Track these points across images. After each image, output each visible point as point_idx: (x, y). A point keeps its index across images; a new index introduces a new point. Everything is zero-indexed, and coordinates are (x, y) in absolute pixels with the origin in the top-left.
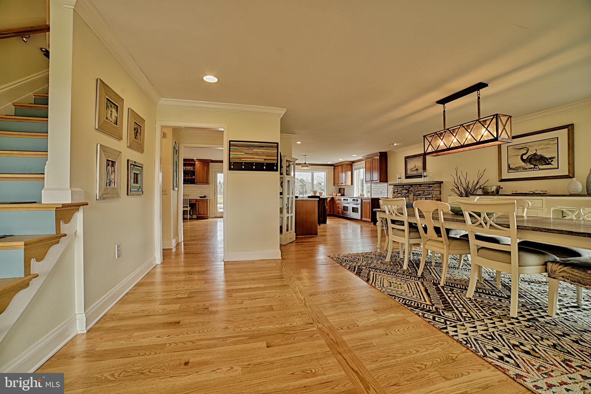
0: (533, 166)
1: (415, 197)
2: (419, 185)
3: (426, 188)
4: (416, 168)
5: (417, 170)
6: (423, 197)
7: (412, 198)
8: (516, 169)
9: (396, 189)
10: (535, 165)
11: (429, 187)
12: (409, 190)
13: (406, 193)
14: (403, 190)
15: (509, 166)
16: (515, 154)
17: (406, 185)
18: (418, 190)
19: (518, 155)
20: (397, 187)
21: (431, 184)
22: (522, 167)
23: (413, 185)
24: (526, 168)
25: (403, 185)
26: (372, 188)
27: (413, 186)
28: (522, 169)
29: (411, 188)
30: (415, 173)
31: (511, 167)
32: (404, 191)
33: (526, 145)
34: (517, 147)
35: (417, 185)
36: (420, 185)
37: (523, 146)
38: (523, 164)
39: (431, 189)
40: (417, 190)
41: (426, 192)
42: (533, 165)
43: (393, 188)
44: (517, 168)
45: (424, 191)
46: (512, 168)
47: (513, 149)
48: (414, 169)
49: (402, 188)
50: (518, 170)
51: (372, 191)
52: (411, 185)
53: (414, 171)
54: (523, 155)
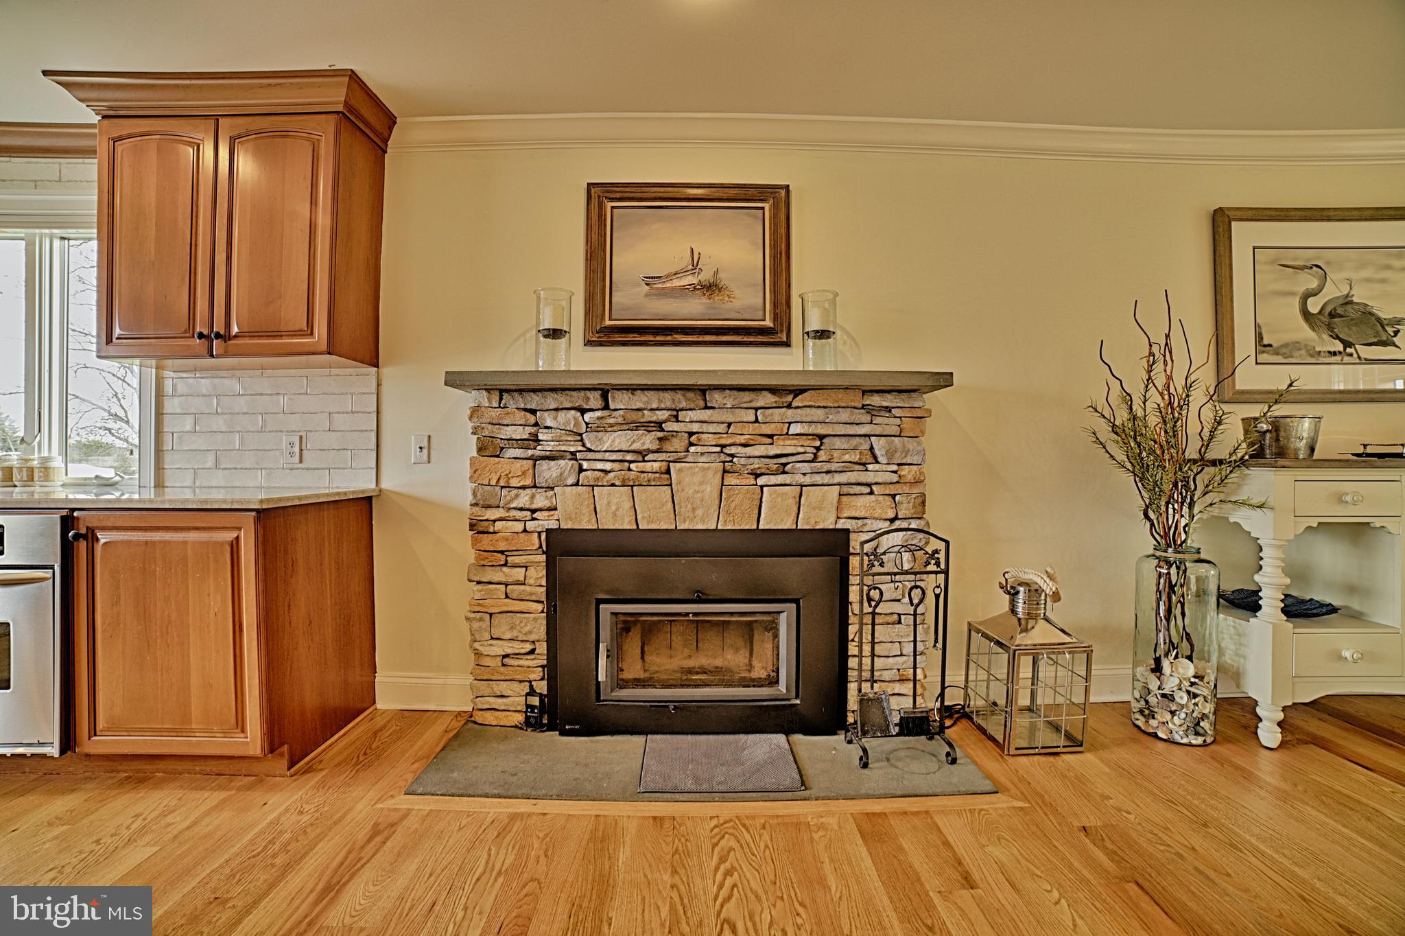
1: (730, 479)
2: (773, 390)
3: (844, 415)
4: (706, 276)
5: (711, 288)
6: (818, 479)
7: (711, 490)
8: (1284, 350)
9: (520, 417)
10: (1346, 344)
12: (671, 426)
13: (642, 454)
14: (602, 428)
15: (1259, 337)
16: (1282, 286)
17: (632, 389)
18: (767, 429)
19: (1293, 294)
20: (534, 401)
22: (1306, 346)
24: (1318, 349)
26: (171, 405)
27: (716, 398)
28: (1303, 352)
29: (691, 415)
30: (692, 310)
31: (1266, 342)
32: (619, 440)
34: (1289, 257)
37: (1308, 260)
38: (1305, 332)
39: (886, 424)
40: (751, 429)
41: (838, 443)
42: (1343, 342)
43: (475, 411)
44: (1286, 345)
45: (822, 437)
46: (1270, 345)
47: (1273, 262)
48: (677, 283)
49: (587, 417)
50: (1292, 357)
51: (168, 439)
52: (702, 391)
53: (683, 291)
54: (1307, 296)
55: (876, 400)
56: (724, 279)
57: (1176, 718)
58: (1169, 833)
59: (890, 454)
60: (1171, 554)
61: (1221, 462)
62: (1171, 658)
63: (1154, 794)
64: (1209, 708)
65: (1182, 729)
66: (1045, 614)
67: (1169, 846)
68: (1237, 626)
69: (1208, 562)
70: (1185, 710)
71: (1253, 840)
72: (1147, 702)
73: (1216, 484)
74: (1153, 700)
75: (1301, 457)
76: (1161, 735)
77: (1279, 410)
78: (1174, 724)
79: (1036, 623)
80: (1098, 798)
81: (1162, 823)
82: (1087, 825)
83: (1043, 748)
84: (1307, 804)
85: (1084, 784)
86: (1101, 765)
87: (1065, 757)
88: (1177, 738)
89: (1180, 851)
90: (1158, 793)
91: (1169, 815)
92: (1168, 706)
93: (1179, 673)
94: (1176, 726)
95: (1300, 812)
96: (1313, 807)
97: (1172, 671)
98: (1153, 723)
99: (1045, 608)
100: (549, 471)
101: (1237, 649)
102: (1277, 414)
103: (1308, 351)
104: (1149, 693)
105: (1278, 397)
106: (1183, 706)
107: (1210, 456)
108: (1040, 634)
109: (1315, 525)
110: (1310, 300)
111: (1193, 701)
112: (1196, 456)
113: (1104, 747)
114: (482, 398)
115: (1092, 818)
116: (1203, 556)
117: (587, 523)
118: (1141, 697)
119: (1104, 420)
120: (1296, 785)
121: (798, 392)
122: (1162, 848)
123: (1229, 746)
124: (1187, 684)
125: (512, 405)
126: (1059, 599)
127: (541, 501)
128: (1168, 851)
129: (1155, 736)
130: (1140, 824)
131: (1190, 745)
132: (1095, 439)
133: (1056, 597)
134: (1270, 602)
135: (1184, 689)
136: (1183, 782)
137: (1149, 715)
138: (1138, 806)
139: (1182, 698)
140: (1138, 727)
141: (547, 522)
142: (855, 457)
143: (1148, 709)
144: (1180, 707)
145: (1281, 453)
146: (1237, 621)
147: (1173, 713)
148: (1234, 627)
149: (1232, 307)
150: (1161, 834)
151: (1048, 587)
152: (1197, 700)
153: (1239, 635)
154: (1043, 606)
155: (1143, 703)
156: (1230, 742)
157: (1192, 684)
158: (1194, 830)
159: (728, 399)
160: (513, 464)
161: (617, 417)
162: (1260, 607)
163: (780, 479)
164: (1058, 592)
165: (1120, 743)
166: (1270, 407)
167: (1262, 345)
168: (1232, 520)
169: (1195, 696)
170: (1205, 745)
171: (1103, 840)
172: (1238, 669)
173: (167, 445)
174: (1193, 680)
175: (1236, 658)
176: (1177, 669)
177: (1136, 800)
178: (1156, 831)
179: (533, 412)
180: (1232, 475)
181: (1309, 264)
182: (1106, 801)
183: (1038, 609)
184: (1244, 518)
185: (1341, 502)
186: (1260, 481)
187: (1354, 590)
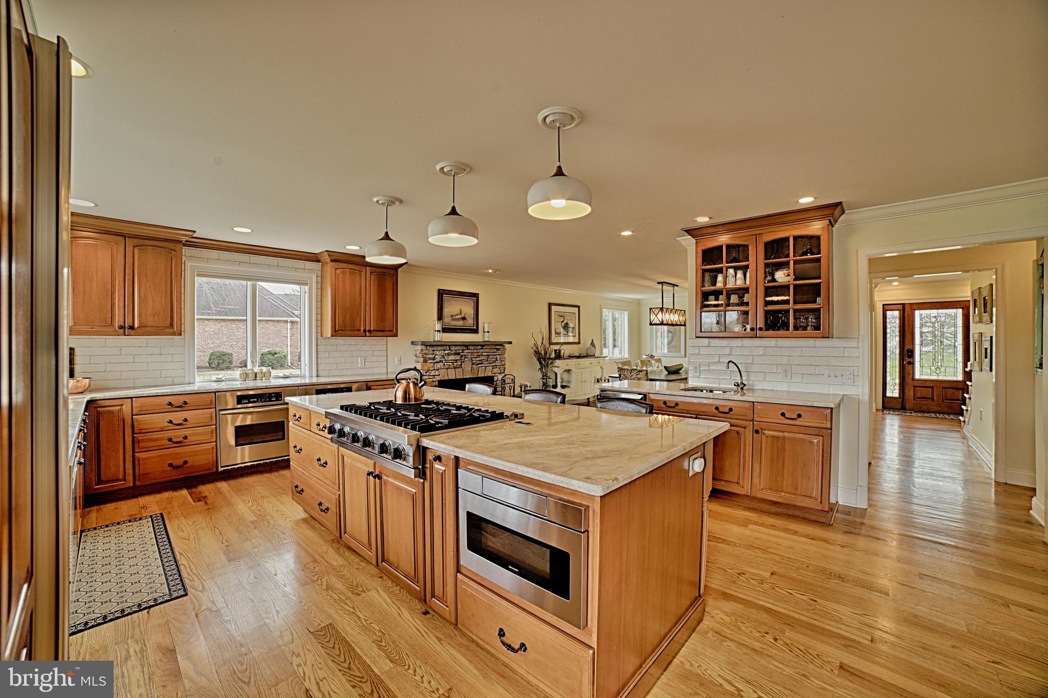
1: (473, 366)
2: (481, 345)
3: (493, 351)
4: (463, 315)
5: (464, 319)
6: (488, 365)
7: (470, 368)
8: (559, 334)
9: (432, 352)
10: (567, 333)
11: (498, 349)
12: (462, 354)
13: (456, 360)
14: (448, 355)
15: (555, 331)
16: (559, 320)
17: (455, 345)
18: (479, 354)
19: (560, 322)
20: (436, 348)
21: (498, 345)
23: (470, 345)
24: (564, 333)
25: (449, 346)
28: (562, 334)
29: (465, 351)
30: (460, 323)
32: (452, 357)
34: (559, 314)
35: (478, 345)
36: (483, 345)
37: (562, 315)
38: (562, 329)
39: (499, 352)
40: (476, 354)
41: (491, 357)
43: (422, 350)
44: (559, 332)
45: (488, 355)
47: (557, 315)
48: (457, 317)
49: (446, 352)
51: (319, 359)
52: (467, 345)
53: (458, 319)
55: (497, 347)
56: (467, 317)
59: (500, 359)
60: (545, 377)
61: (552, 358)
75: (563, 356)
77: (559, 347)
100: (439, 365)
105: (559, 344)
109: (565, 370)
110: (562, 323)
112: (549, 357)
114: (424, 347)
116: (550, 377)
117: (446, 378)
119: (533, 349)
121: (484, 346)
125: (431, 349)
127: (437, 373)
132: (533, 354)
141: (438, 378)
142: (494, 360)
145: (560, 356)
149: (551, 325)
159: (472, 348)
160: (429, 365)
161: (454, 352)
162: (558, 386)
163: (482, 365)
166: (557, 346)
167: (556, 333)
168: (553, 370)
173: (319, 362)
179: (434, 351)
180: (554, 361)
184: (555, 369)
185: (567, 366)
186: (558, 362)
187: (569, 382)
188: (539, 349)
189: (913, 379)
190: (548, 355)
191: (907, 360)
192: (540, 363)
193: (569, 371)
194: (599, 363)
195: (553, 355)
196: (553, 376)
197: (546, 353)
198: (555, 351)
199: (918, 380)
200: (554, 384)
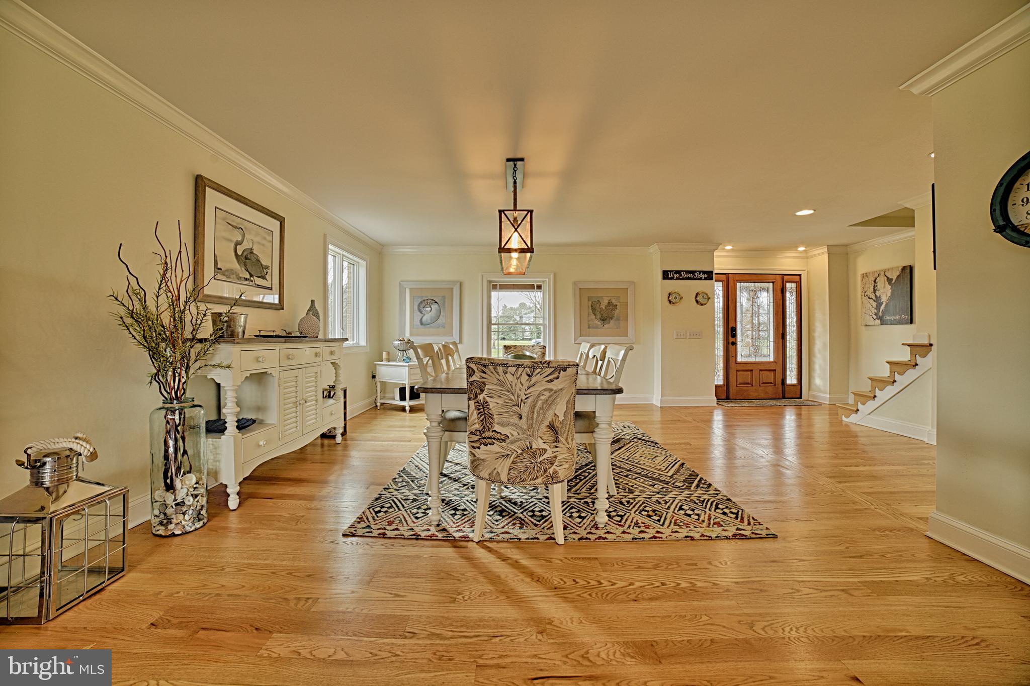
0: (248, 276)
8: (227, 273)
10: (251, 276)
15: (216, 262)
16: (226, 235)
19: (231, 241)
22: (236, 272)
24: (240, 276)
28: (234, 276)
31: (219, 267)
33: (242, 224)
34: (231, 219)
38: (235, 265)
42: (249, 273)
44: (227, 270)
46: (221, 269)
47: (224, 219)
50: (230, 278)
54: (238, 244)
57: (186, 516)
58: (207, 587)
60: (176, 405)
61: (205, 340)
62: (180, 477)
63: (189, 571)
64: (203, 501)
65: (191, 521)
66: (77, 475)
67: (210, 594)
68: (215, 443)
69: (200, 406)
70: (192, 508)
71: (246, 561)
72: (165, 514)
73: (202, 355)
74: (169, 511)
75: (240, 337)
76: (177, 532)
77: (236, 309)
78: (186, 521)
79: (68, 486)
80: (152, 598)
81: (201, 585)
82: (152, 622)
83: (87, 592)
84: (258, 529)
85: (137, 596)
86: (143, 575)
87: (110, 588)
88: (188, 529)
89: (217, 592)
90: (191, 569)
91: (202, 577)
92: (182, 510)
93: (187, 485)
94: (186, 522)
95: (258, 534)
96: (261, 529)
97: (182, 485)
98: (171, 527)
99: (77, 470)
101: (215, 458)
102: (235, 311)
103: (237, 276)
104: (167, 507)
105: (236, 302)
106: (190, 506)
107: (199, 336)
108: (75, 493)
109: (249, 375)
110: (238, 247)
111: (196, 500)
112: (190, 336)
113: (139, 562)
115: (154, 614)
116: (196, 403)
118: (160, 513)
119: (123, 307)
120: (251, 522)
122: (207, 598)
123: (216, 519)
124: (192, 490)
126: (97, 457)
128: (211, 597)
129: (174, 535)
130: (188, 594)
131: (196, 529)
132: (121, 323)
133: (93, 456)
134: (231, 425)
135: (190, 495)
136: (201, 553)
137: (167, 523)
138: (182, 584)
139: (190, 501)
140: (160, 536)
143: (167, 519)
144: (189, 507)
145: (232, 335)
146: (214, 440)
147: (184, 514)
148: (213, 444)
149: (204, 241)
150: (203, 591)
151: (84, 449)
152: (198, 498)
153: (216, 448)
154: (75, 469)
155: (162, 516)
156: (216, 516)
157: (195, 488)
158: (219, 576)
162: (226, 428)
164: (96, 452)
165: (151, 553)
166: (232, 307)
167: (217, 268)
168: (209, 377)
169: (196, 496)
170: (204, 524)
171: (169, 621)
172: (216, 469)
174: (195, 486)
175: (215, 464)
176: (185, 483)
177: (180, 582)
178: (199, 591)
180: (211, 349)
181: (239, 226)
182: (159, 596)
183: (72, 472)
184: (217, 375)
185: (258, 361)
186: (225, 352)
187: (259, 409)
188: (152, 307)
189: (736, 362)
190: (189, 328)
191: (731, 340)
192: (154, 354)
193: (260, 378)
194: (332, 353)
195: (207, 330)
196: (206, 397)
197: (178, 319)
198: (217, 316)
199: (741, 363)
200: (214, 417)
